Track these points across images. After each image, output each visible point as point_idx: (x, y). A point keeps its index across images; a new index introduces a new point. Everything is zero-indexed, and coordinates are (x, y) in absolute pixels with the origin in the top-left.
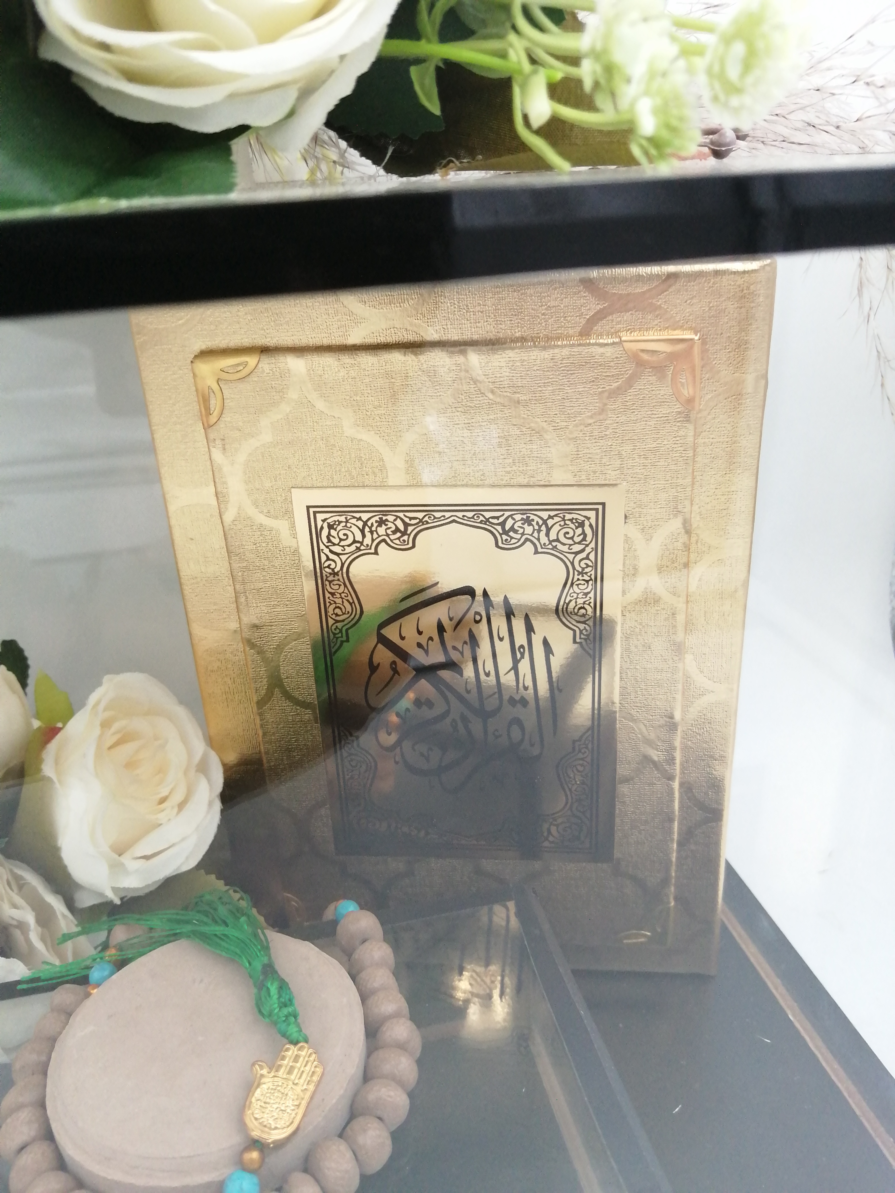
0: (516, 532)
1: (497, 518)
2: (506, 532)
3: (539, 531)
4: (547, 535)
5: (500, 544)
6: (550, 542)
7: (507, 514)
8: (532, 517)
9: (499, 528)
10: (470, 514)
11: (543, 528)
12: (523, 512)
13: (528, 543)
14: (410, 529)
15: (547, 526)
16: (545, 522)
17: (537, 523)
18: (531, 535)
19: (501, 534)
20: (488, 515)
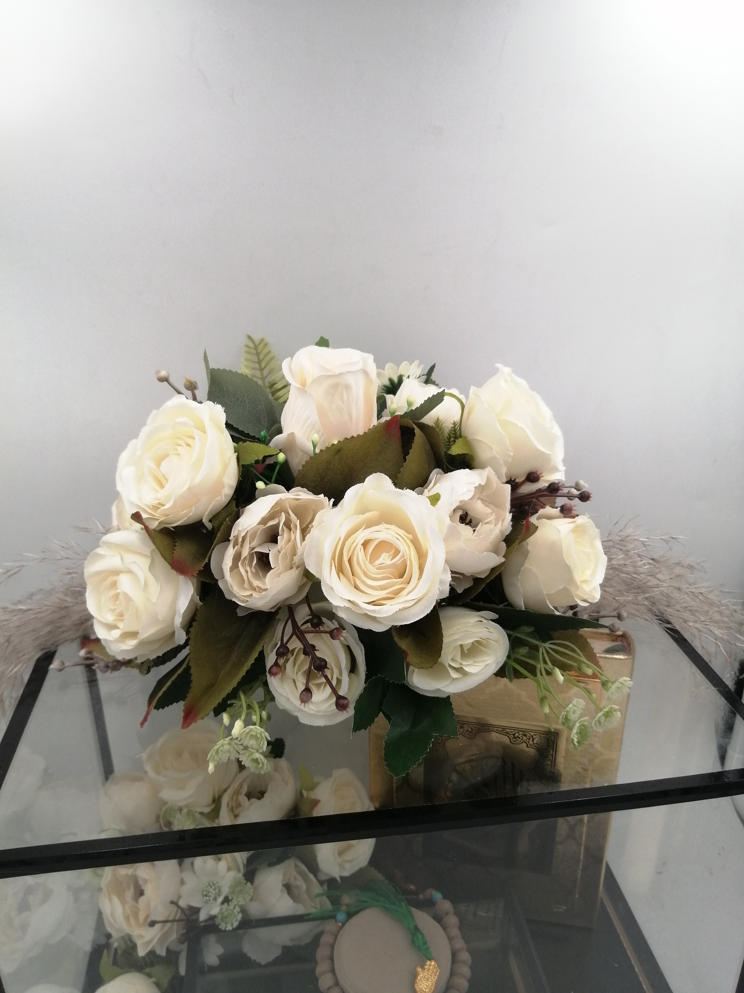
0: (519, 738)
1: (512, 732)
2: (515, 738)
3: (529, 739)
4: (533, 741)
5: (512, 742)
6: (534, 744)
7: (516, 731)
8: (527, 734)
9: (512, 736)
10: (500, 729)
11: (531, 738)
12: (523, 731)
13: (524, 743)
14: (473, 731)
15: (533, 738)
16: (532, 736)
17: (529, 736)
18: (526, 740)
19: (513, 738)
20: (508, 730)
